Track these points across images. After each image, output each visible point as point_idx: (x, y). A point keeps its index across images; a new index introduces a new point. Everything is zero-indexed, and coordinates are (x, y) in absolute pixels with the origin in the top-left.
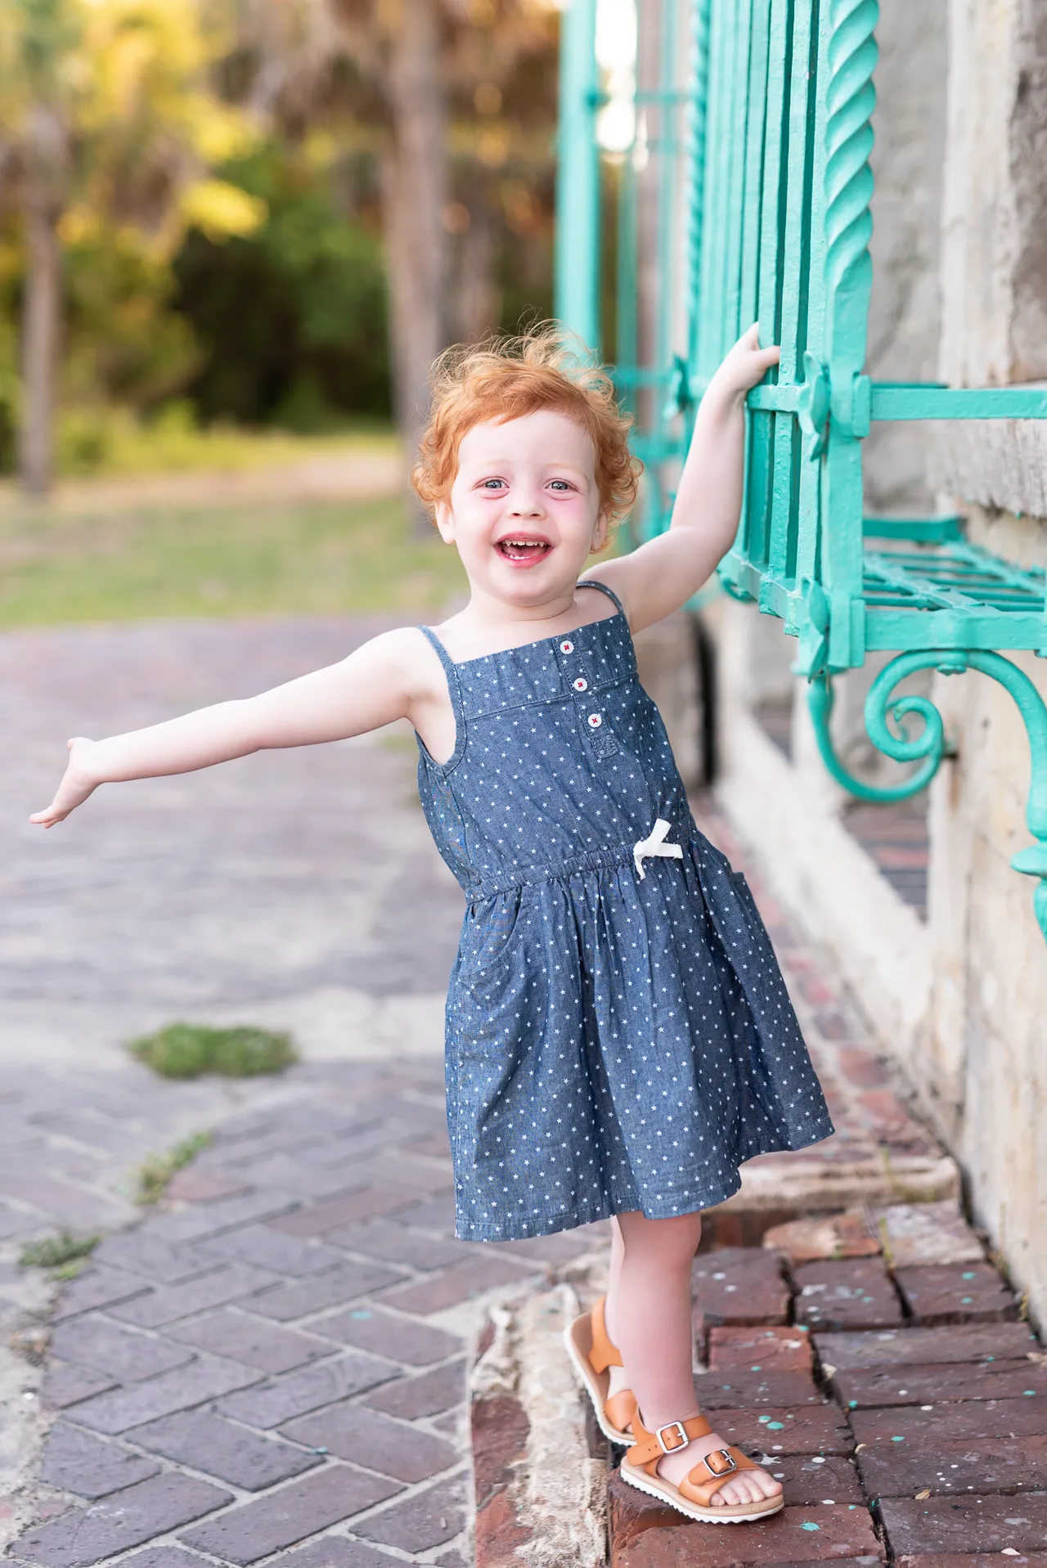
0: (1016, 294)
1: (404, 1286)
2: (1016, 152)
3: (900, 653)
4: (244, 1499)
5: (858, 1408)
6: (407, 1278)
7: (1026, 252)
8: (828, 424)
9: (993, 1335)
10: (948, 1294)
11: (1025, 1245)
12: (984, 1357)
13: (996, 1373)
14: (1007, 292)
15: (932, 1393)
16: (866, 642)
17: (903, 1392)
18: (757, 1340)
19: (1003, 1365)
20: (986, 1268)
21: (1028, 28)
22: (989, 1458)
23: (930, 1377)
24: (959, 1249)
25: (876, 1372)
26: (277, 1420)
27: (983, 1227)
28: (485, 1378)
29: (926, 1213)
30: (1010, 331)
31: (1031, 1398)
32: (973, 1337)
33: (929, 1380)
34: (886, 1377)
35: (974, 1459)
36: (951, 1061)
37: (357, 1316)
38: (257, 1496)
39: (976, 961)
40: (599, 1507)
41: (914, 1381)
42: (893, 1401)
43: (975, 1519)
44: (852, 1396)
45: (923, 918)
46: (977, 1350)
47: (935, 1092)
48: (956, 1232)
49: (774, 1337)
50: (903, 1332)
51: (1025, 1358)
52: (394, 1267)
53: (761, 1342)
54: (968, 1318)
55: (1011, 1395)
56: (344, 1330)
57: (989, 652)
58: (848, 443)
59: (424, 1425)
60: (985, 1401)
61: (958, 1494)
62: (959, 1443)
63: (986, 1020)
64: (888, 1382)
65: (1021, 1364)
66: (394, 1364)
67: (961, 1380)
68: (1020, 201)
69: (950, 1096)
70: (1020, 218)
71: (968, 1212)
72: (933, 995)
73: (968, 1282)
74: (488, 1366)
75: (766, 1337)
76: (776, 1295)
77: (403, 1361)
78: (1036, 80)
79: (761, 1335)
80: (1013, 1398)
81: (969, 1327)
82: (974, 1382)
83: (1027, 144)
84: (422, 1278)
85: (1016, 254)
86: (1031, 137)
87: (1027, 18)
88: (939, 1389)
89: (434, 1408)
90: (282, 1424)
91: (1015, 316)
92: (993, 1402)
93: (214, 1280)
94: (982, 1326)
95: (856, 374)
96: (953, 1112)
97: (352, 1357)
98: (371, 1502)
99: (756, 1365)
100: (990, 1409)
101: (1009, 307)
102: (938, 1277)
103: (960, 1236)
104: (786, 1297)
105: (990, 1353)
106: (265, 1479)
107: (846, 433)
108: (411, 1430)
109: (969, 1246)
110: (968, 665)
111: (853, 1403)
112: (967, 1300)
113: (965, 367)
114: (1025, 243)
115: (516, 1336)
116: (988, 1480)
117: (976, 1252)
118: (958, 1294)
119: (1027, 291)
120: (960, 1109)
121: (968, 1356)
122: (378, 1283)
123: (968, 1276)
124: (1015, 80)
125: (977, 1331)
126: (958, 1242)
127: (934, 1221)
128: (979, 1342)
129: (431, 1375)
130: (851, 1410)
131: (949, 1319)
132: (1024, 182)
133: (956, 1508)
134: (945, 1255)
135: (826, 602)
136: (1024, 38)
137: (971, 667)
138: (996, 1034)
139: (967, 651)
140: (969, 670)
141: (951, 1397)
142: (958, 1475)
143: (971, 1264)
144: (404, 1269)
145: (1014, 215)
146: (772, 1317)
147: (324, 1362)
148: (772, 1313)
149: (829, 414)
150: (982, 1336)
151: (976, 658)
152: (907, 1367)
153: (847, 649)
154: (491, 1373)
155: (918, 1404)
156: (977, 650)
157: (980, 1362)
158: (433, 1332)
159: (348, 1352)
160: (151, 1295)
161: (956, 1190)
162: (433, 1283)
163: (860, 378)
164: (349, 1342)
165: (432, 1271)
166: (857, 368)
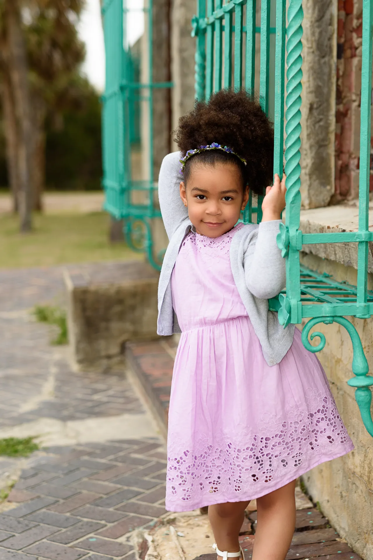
0: (310, 178)
1: (104, 529)
2: (309, 130)
3: (311, 318)
6: (106, 526)
7: (313, 164)
8: (289, 246)
9: (323, 533)
10: (304, 520)
11: (328, 501)
12: (322, 541)
13: (327, 546)
14: (307, 178)
15: (308, 554)
16: (302, 316)
17: (298, 555)
18: (244, 540)
19: (328, 543)
20: (315, 510)
21: (312, 89)
23: (305, 549)
24: (304, 504)
30: (309, 190)
31: (340, 554)
32: (316, 534)
34: (290, 550)
37: (91, 540)
41: (300, 551)
42: (295, 558)
46: (319, 538)
48: (302, 498)
49: (249, 539)
51: (335, 540)
52: (99, 522)
53: (246, 541)
54: (313, 528)
55: (334, 553)
56: (89, 546)
57: (341, 317)
58: (295, 252)
60: (325, 556)
64: (292, 551)
65: (334, 542)
66: (109, 556)
67: (316, 549)
68: (311, 147)
70: (311, 153)
71: (304, 490)
73: (310, 515)
74: (150, 555)
75: (247, 539)
76: (246, 524)
78: (315, 106)
79: (245, 538)
80: (335, 554)
81: (314, 531)
82: (321, 549)
83: (313, 127)
84: (110, 525)
85: (310, 165)
86: (314, 125)
87: (312, 85)
88: (309, 553)
91: (310, 186)
92: (329, 556)
93: (34, 530)
94: (318, 530)
95: (297, 230)
97: (93, 555)
99: (246, 549)
100: (328, 558)
101: (308, 182)
102: (300, 514)
103: (304, 500)
104: (250, 524)
105: (323, 539)
107: (295, 249)
109: (307, 503)
110: (333, 321)
112: (311, 522)
114: (313, 161)
115: (156, 543)
117: (310, 505)
118: (308, 520)
119: (314, 177)
121: (316, 541)
122: (95, 528)
123: (309, 513)
124: (308, 106)
125: (316, 532)
126: (304, 502)
128: (319, 536)
129: (123, 559)
131: (306, 529)
132: (312, 140)
134: (300, 507)
135: (289, 303)
136: (311, 92)
137: (334, 321)
139: (333, 317)
140: (334, 322)
141: (314, 555)
143: (309, 508)
144: (103, 522)
145: (309, 151)
146: (247, 532)
147: (84, 558)
148: (247, 530)
149: (289, 243)
150: (319, 534)
151: (336, 319)
152: (296, 546)
153: (296, 318)
155: (304, 558)
156: (336, 316)
157: (321, 542)
158: (120, 544)
159: (92, 553)
160: (14, 537)
161: (299, 483)
162: (114, 526)
163: (299, 231)
164: (90, 550)
165: (113, 522)
166: (297, 228)
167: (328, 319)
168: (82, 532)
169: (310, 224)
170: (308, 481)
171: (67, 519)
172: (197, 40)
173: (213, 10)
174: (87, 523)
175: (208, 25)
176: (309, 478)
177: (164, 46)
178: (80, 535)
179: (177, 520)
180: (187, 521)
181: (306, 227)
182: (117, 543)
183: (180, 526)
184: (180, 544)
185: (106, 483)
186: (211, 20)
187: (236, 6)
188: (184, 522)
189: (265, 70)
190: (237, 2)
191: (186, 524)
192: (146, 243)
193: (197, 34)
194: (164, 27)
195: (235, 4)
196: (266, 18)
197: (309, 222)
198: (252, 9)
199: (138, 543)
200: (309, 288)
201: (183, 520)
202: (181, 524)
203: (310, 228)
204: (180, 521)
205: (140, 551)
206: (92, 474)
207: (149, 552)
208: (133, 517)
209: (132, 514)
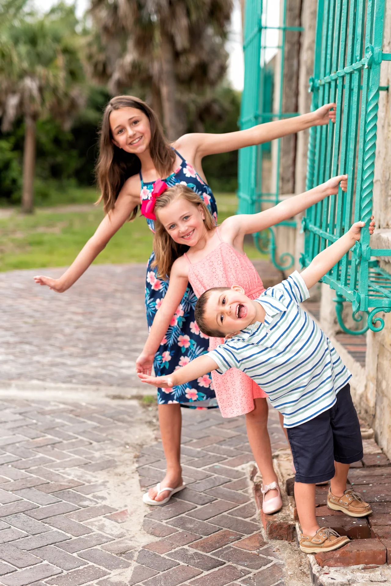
1: (226, 460)
3: (375, 308)
4: (199, 507)
5: (354, 485)
8: (361, 257)
9: (385, 470)
10: (374, 461)
13: (387, 478)
15: (371, 482)
16: (368, 305)
17: (365, 482)
19: (389, 476)
20: (383, 455)
22: (387, 495)
24: (375, 450)
25: (358, 477)
26: (203, 490)
27: (381, 445)
28: (258, 479)
29: (366, 442)
33: (371, 479)
35: (384, 495)
36: (372, 404)
37: (216, 467)
38: (202, 506)
39: (380, 377)
40: (293, 505)
41: (367, 479)
42: (362, 483)
43: (385, 507)
44: (353, 482)
45: (363, 366)
46: (382, 473)
47: (366, 412)
48: (374, 446)
50: (363, 469)
52: (223, 456)
54: (379, 466)
56: (214, 471)
58: (365, 261)
59: (240, 492)
60: (385, 484)
61: (380, 502)
62: (379, 492)
63: (383, 392)
64: (360, 479)
66: (229, 478)
67: (379, 479)
69: (371, 412)
71: (377, 441)
72: (366, 386)
74: (258, 476)
77: (231, 477)
81: (379, 468)
82: (382, 480)
84: (230, 458)
88: (373, 481)
89: (242, 488)
90: (204, 491)
92: (387, 484)
94: (383, 468)
96: (372, 417)
97: (217, 477)
98: (231, 508)
102: (371, 457)
103: (376, 447)
105: (385, 474)
106: (204, 503)
107: (365, 259)
108: (237, 493)
109: (378, 450)
111: (353, 484)
112: (379, 462)
113: (379, 221)
116: (387, 499)
117: (380, 451)
118: (376, 461)
120: (374, 416)
121: (380, 474)
122: (219, 460)
123: (378, 457)
127: (368, 444)
128: (382, 471)
129: (238, 481)
130: (352, 485)
131: (375, 466)
133: (380, 505)
134: (372, 452)
135: (360, 297)
138: (386, 396)
141: (377, 483)
142: (380, 498)
143: (379, 454)
144: (225, 456)
147: (210, 478)
149: (361, 255)
152: (365, 476)
153: (364, 307)
154: (259, 478)
155: (369, 484)
157: (383, 475)
158: (237, 471)
159: (216, 475)
160: (160, 462)
161: (374, 436)
162: (233, 460)
163: (368, 247)
164: (215, 473)
165: (233, 457)
166: (368, 245)
167: (387, 309)
168: (209, 462)
169: (389, 240)
170: (381, 435)
171: (199, 452)
172: (312, 96)
173: (325, 76)
174: (214, 456)
175: (320, 85)
176: (381, 433)
177: (295, 79)
178: (208, 463)
179: (280, 456)
180: (287, 457)
181: (386, 242)
182: (234, 470)
183: (281, 460)
184: (280, 471)
185: (229, 431)
186: (323, 83)
187: (339, 78)
188: (285, 458)
189: (355, 130)
190: (340, 75)
191: (286, 459)
192: (271, 247)
193: (312, 90)
194: (295, 62)
195: (338, 76)
196: (357, 92)
197: (388, 238)
198: (349, 83)
199: (250, 471)
200: (382, 288)
201: (284, 456)
202: (282, 459)
203: (388, 243)
204: (282, 457)
205: (251, 476)
206: (219, 424)
207: (257, 475)
208: (247, 454)
209: (247, 453)
